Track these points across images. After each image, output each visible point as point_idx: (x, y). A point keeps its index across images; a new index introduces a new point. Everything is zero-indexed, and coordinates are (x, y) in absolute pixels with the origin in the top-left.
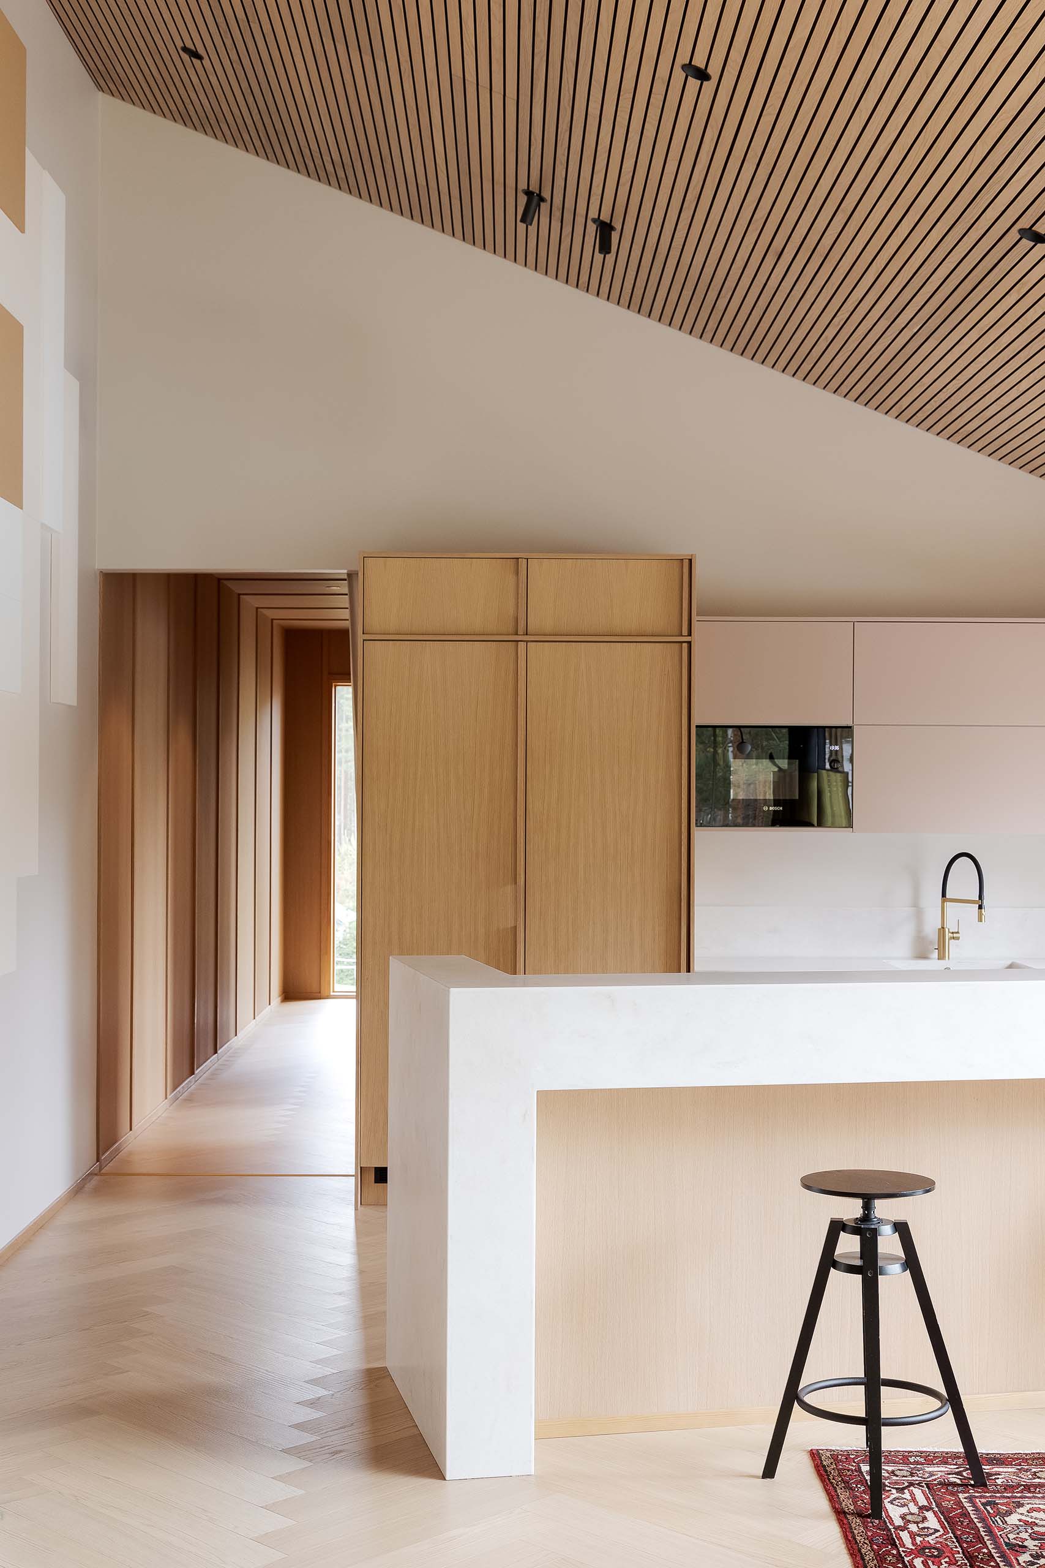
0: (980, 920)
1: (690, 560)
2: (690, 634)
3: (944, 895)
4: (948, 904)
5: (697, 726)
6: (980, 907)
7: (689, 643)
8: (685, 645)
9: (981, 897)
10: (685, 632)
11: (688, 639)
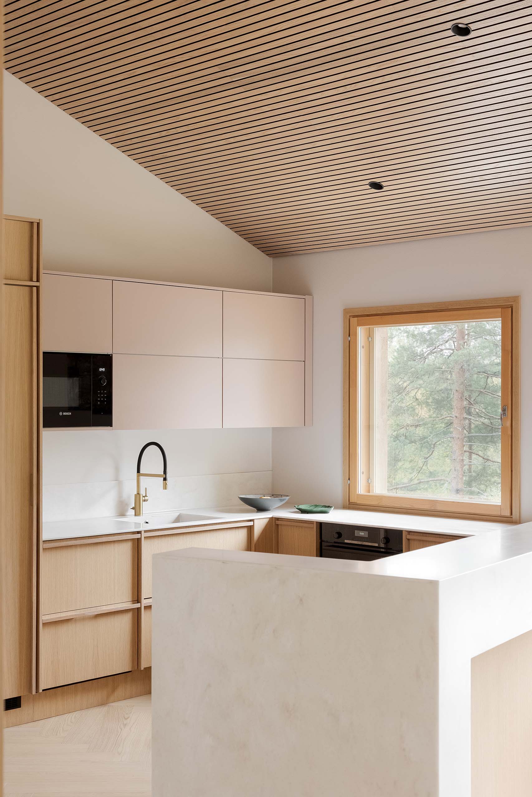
0: (165, 487)
1: (38, 224)
2: (38, 280)
3: (138, 471)
4: (142, 478)
5: (44, 353)
6: (165, 479)
7: (38, 287)
8: (35, 289)
9: (165, 472)
10: (35, 278)
11: (37, 284)
